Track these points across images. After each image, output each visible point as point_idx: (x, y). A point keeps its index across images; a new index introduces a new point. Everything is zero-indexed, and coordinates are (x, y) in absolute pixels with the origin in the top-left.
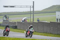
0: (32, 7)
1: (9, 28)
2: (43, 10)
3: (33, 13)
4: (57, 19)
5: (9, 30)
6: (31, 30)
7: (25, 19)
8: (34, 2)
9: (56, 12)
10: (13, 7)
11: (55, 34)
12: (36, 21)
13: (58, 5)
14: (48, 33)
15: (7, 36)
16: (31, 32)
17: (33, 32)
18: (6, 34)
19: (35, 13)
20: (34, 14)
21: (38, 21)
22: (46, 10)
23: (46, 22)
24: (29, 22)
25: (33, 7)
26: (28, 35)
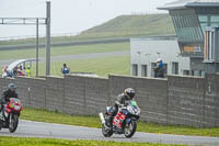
0: (44, 21)
2: (83, 32)
3: (48, 44)
7: (16, 68)
8: (48, 3)
9: (129, 40)
17: (137, 117)
19: (54, 46)
20: (52, 49)
22: (93, 35)
23: (95, 76)
24: (34, 75)
25: (48, 22)
26: (119, 126)
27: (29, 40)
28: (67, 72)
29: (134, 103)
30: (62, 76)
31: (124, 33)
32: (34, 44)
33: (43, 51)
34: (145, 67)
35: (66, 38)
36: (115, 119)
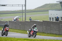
0: (24, 5)
1: (8, 28)
3: (25, 12)
4: (50, 18)
5: (8, 30)
6: (34, 29)
9: (48, 11)
10: (5, 6)
11: (48, 33)
12: (28, 20)
13: (51, 4)
14: (41, 32)
15: (6, 36)
16: (35, 31)
18: (5, 34)
21: (30, 20)
22: (38, 9)
24: (21, 21)
26: (32, 34)
27: (20, 11)
28: (31, 20)
29: (36, 28)
30: (29, 21)
31: (47, 9)
32: (21, 12)
33: (24, 14)
34: (53, 18)
35: (30, 10)
36: (31, 33)
